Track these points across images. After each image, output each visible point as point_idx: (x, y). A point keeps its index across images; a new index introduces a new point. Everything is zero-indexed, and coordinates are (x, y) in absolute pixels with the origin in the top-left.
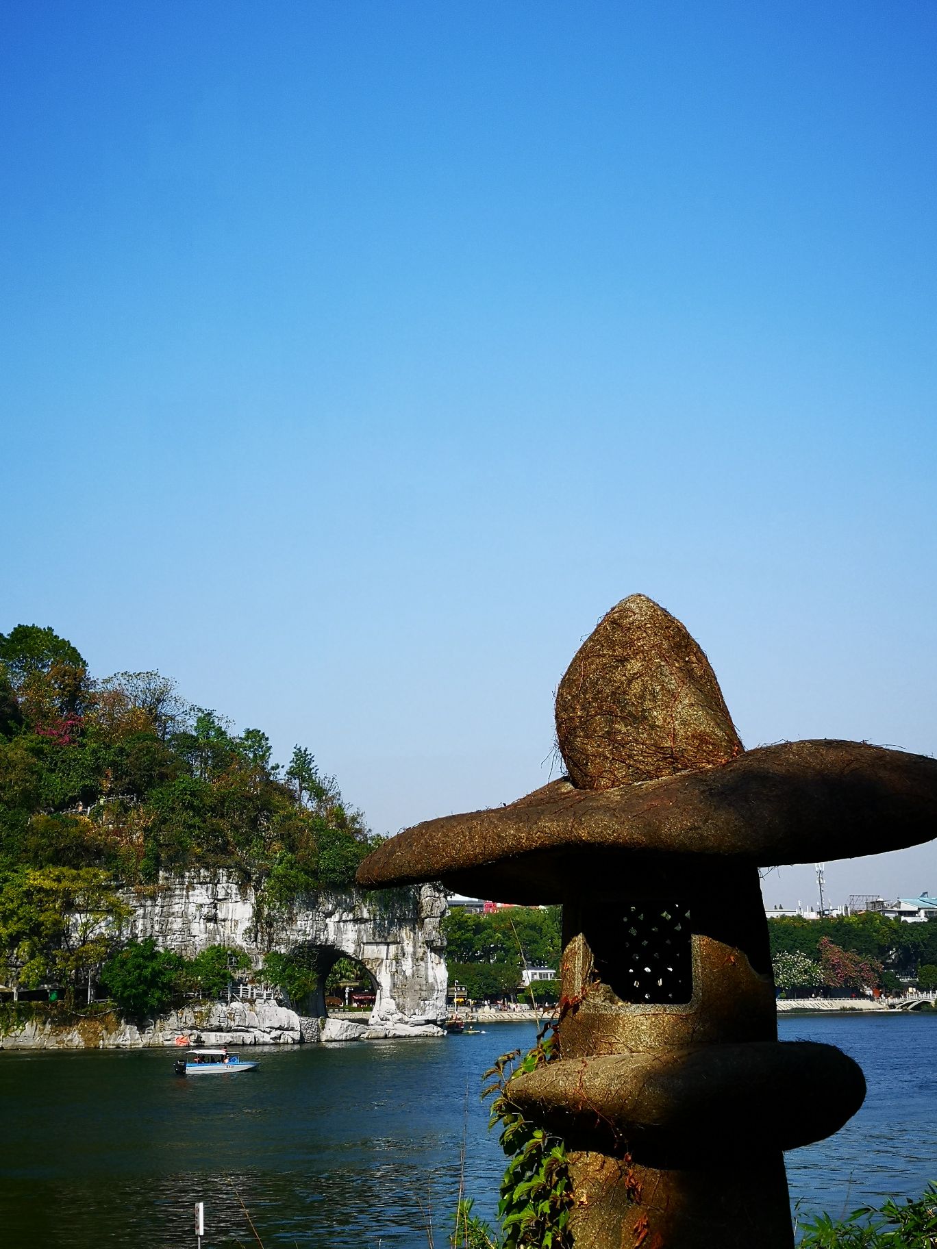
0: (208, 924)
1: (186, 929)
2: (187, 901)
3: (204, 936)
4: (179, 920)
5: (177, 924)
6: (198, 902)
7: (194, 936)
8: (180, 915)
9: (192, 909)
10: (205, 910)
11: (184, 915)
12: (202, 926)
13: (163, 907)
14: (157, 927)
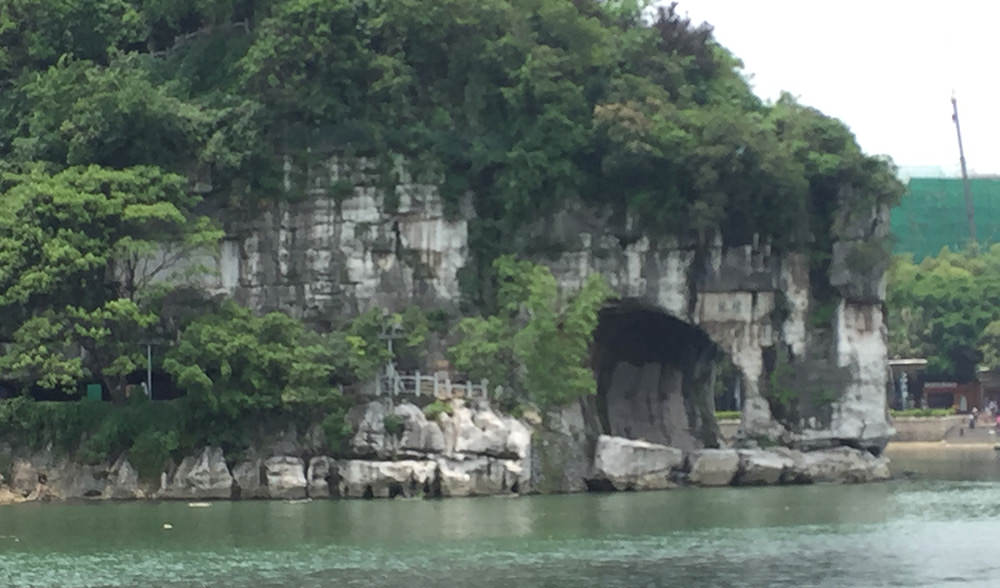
0: (382, 262)
1: (339, 272)
2: (338, 219)
3: (372, 283)
4: (324, 254)
5: (322, 262)
6: (360, 220)
7: (355, 283)
8: (325, 245)
9: (347, 232)
10: (374, 234)
11: (332, 245)
12: (369, 264)
13: (293, 230)
14: (284, 268)
